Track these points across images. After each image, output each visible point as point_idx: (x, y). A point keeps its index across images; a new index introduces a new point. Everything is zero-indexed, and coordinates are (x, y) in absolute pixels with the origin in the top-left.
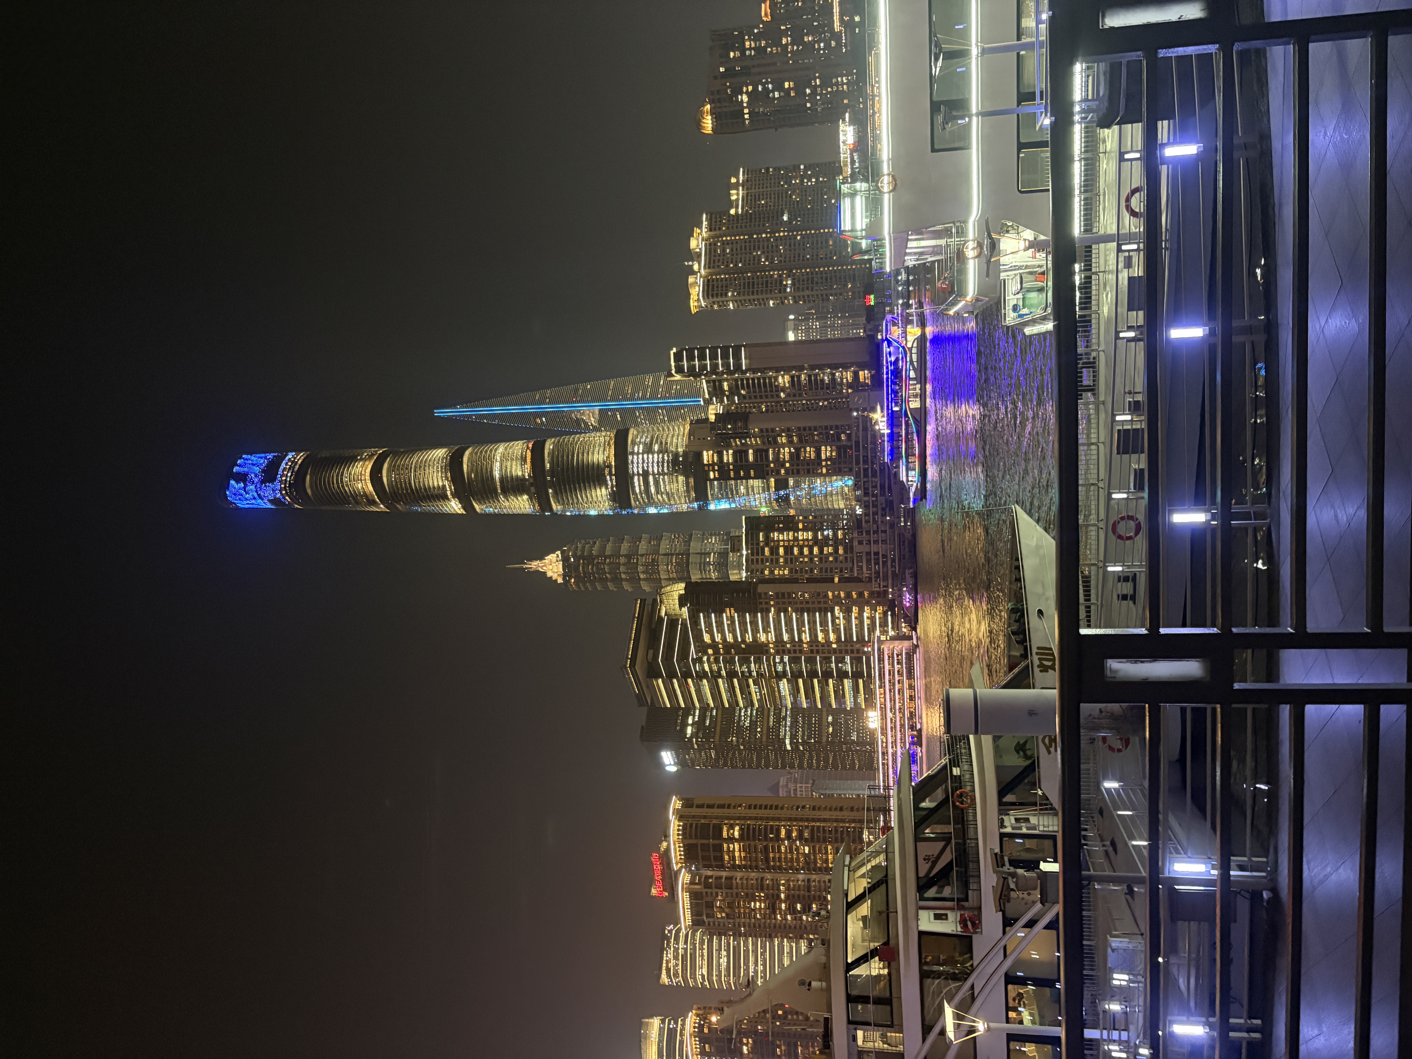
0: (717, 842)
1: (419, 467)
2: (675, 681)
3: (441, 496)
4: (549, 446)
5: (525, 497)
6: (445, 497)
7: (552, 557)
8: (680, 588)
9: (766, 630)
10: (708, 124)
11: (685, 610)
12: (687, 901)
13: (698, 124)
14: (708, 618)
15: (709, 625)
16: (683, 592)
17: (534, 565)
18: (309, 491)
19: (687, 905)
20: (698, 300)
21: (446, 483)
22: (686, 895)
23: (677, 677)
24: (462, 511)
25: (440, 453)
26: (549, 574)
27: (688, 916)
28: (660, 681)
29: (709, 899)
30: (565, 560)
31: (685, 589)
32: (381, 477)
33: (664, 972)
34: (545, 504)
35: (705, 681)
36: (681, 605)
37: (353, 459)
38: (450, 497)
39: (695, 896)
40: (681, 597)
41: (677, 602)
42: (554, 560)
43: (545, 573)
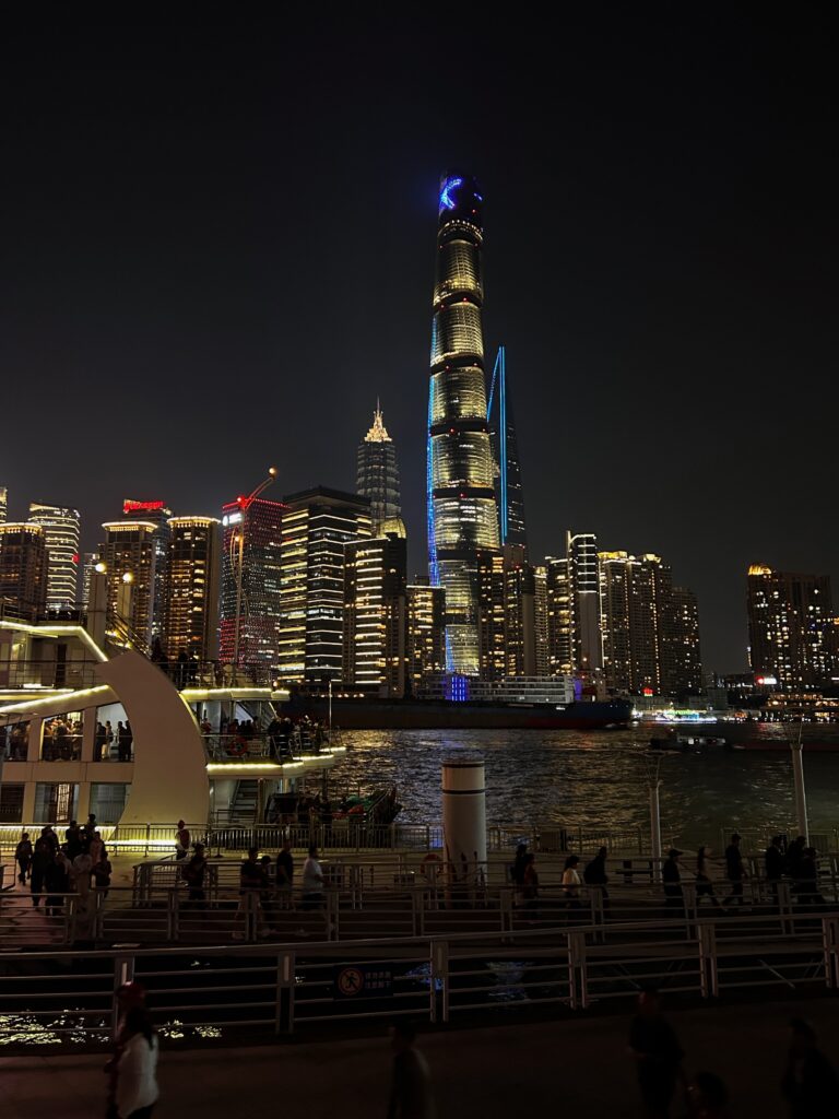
0: (192, 555)
1: (470, 331)
2: (306, 527)
3: (446, 348)
4: (484, 436)
5: (443, 415)
6: (445, 350)
7: (386, 434)
8: (402, 534)
9: (365, 602)
10: (757, 571)
11: (384, 537)
12: (132, 529)
13: (756, 564)
14: (378, 555)
15: (372, 556)
16: (399, 536)
17: (379, 419)
18: (453, 242)
19: (127, 529)
20: (608, 559)
21: (457, 352)
22: (136, 528)
23: (310, 528)
24: (432, 364)
25: (480, 350)
26: (371, 431)
27: (117, 529)
28: (307, 515)
29: (133, 547)
30: (384, 444)
31: (402, 538)
32: (462, 301)
33: (40, 507)
34: (436, 430)
35: (305, 551)
36: (388, 534)
37: (477, 279)
38: (445, 355)
39: (135, 534)
40: (395, 534)
42: (384, 435)
43: (372, 427)
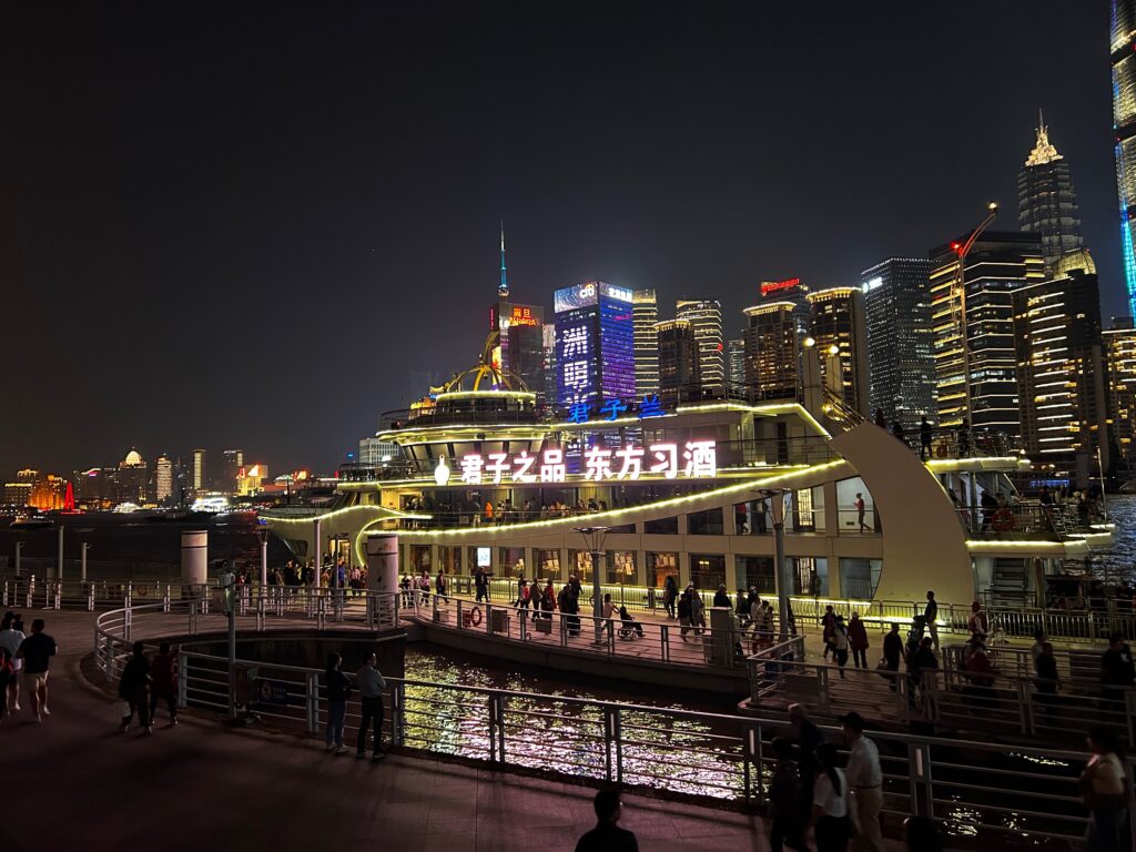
0: (835, 328)
7: (1053, 152)
8: (1090, 269)
9: (1044, 357)
11: (1065, 277)
14: (1059, 299)
15: (1050, 301)
16: (1087, 272)
17: (1044, 136)
22: (776, 309)
26: (1034, 152)
28: (959, 266)
29: (774, 328)
30: (1053, 164)
31: (1090, 275)
33: (686, 303)
35: (962, 307)
36: (1070, 273)
40: (1082, 271)
41: (1074, 268)
42: (1051, 154)
43: (1034, 148)
